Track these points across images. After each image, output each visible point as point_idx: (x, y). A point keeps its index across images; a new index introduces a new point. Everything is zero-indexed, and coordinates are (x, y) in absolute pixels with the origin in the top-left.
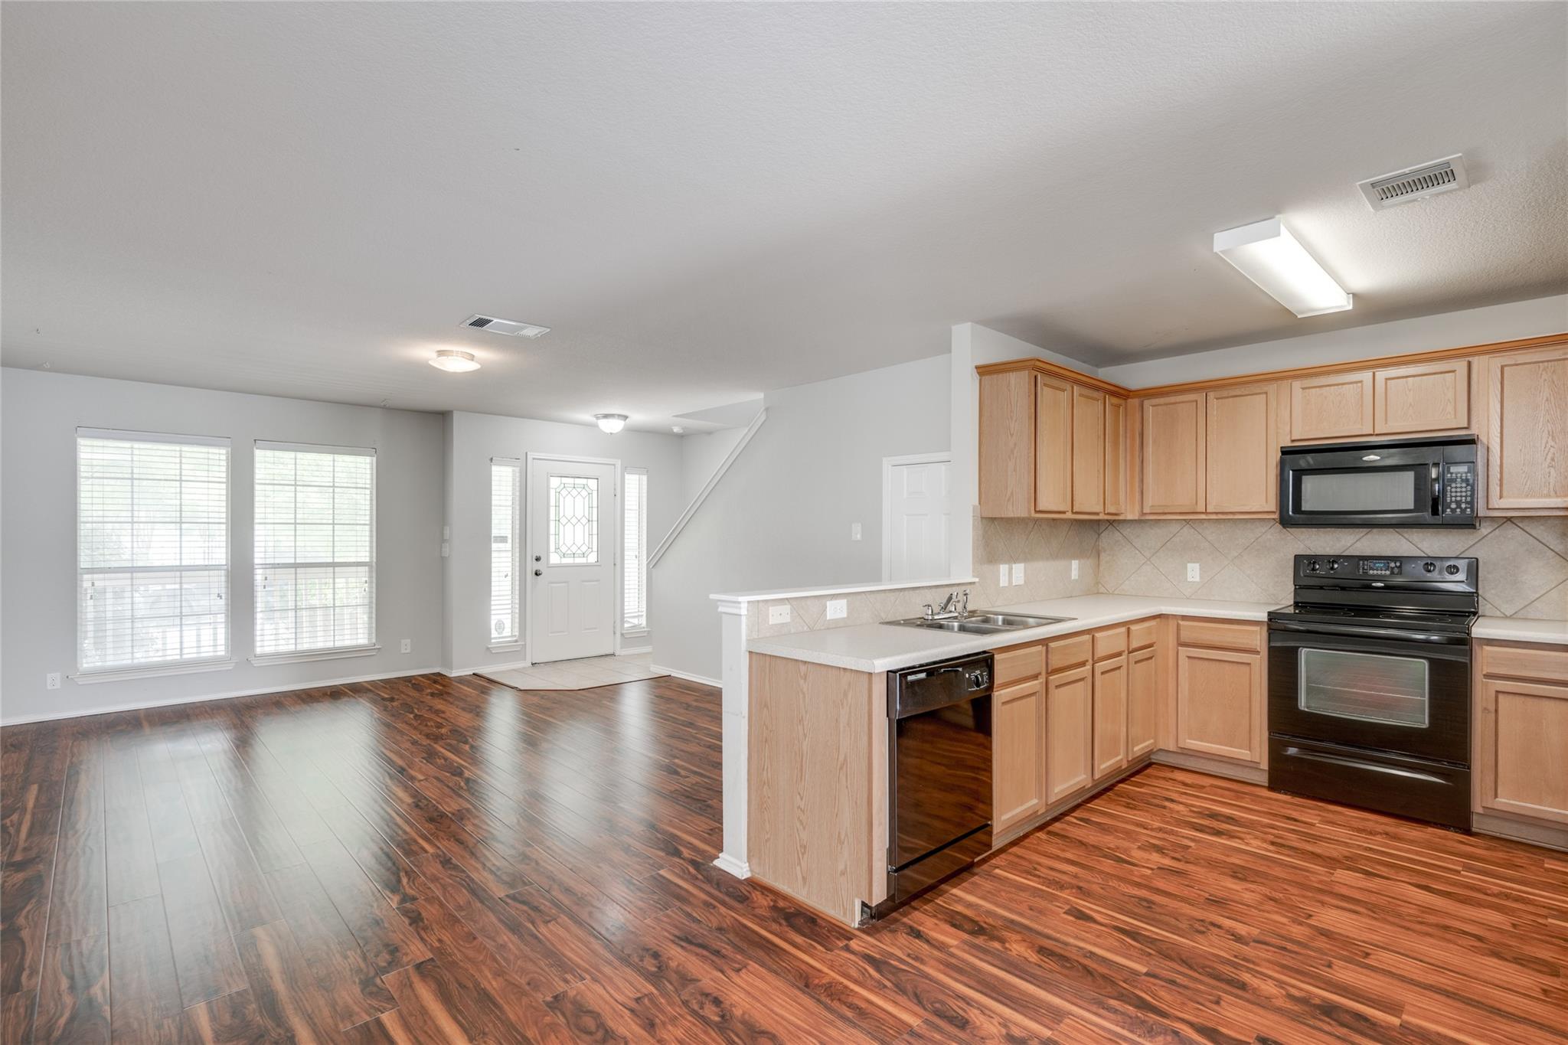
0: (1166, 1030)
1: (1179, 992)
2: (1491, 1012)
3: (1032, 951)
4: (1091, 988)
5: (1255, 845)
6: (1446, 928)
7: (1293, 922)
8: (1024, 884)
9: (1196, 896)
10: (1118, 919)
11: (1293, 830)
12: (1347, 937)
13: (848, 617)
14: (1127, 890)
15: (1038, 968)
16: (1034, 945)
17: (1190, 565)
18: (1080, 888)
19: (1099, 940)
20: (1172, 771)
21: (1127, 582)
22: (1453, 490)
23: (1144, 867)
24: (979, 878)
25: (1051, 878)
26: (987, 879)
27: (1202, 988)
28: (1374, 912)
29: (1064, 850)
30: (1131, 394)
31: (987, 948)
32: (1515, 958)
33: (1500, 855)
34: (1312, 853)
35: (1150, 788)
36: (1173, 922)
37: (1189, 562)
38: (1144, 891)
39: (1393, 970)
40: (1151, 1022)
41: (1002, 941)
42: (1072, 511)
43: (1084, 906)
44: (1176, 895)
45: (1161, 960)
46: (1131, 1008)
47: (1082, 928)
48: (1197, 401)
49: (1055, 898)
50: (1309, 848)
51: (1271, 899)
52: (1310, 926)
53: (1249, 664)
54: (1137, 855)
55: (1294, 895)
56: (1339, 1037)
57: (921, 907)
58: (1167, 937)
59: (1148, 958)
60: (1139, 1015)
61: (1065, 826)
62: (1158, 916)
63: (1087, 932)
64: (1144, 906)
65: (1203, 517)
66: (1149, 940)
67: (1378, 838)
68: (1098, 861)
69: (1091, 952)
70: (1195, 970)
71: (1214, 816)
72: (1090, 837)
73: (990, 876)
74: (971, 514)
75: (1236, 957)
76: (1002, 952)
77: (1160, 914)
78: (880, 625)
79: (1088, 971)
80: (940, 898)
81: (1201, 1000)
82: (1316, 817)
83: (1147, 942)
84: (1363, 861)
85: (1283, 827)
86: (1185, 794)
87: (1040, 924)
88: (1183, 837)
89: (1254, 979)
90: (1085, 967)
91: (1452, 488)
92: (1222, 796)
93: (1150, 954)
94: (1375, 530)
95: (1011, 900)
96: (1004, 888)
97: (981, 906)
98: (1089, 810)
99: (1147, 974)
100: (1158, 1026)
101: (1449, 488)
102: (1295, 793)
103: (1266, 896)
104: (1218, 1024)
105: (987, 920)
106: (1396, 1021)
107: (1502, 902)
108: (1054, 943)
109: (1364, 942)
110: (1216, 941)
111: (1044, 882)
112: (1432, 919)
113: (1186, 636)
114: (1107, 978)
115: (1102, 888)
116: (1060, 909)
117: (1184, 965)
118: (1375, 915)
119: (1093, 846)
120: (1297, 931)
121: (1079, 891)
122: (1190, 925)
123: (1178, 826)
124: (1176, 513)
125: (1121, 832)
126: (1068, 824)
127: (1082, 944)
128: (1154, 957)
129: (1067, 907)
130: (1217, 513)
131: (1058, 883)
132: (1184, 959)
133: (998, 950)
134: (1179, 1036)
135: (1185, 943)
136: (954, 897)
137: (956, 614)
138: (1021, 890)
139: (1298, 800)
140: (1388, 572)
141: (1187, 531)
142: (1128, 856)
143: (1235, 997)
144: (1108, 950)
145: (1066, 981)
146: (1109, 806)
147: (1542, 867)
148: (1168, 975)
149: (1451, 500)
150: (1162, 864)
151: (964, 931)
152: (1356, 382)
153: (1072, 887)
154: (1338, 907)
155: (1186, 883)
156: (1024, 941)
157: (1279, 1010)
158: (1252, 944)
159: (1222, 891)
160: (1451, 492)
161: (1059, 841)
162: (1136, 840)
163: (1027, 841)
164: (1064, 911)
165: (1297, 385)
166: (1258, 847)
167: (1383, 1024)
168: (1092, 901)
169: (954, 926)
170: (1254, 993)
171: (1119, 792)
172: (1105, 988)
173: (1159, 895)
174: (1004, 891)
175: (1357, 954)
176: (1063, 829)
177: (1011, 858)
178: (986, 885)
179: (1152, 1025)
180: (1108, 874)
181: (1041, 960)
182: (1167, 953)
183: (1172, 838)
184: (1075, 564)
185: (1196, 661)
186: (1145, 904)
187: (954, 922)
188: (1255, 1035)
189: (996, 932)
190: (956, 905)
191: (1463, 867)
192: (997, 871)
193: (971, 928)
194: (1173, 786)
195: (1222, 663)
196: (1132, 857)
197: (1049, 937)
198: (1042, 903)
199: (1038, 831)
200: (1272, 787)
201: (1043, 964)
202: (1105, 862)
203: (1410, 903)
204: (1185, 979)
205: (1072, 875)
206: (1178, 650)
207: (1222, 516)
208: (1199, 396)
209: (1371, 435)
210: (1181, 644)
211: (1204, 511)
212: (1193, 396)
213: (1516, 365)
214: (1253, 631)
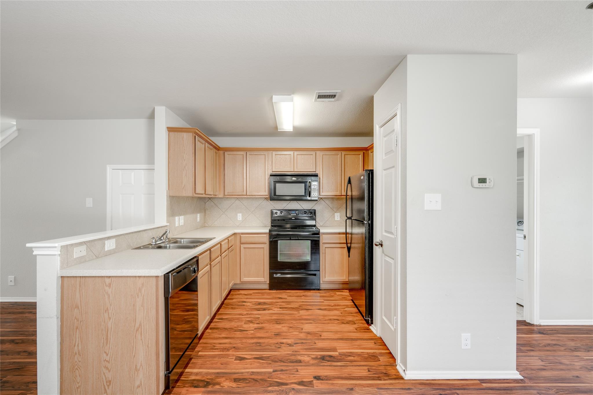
0: (290, 390)
1: (286, 373)
2: (351, 340)
3: (232, 382)
4: (260, 387)
5: (276, 310)
6: (330, 320)
7: (300, 333)
8: (213, 354)
9: (271, 335)
10: (253, 354)
11: (283, 302)
12: (314, 332)
13: (116, 249)
14: (250, 342)
15: (238, 389)
16: (231, 379)
17: (238, 214)
18: (234, 347)
19: (252, 366)
20: (239, 291)
21: (216, 222)
23: (250, 330)
24: (194, 360)
25: (222, 348)
26: (197, 359)
27: (291, 368)
28: (315, 321)
29: (220, 334)
30: (220, 149)
31: (215, 390)
32: (347, 322)
33: (328, 294)
34: (291, 308)
35: (236, 299)
36: (270, 347)
37: (238, 213)
38: (255, 340)
39: (329, 338)
40: (285, 389)
41: (219, 384)
42: (205, 194)
43: (240, 354)
44: (265, 337)
45: (274, 364)
46: (276, 387)
47: (244, 364)
48: (243, 155)
49: (228, 356)
50: (289, 306)
51: (291, 328)
52: (305, 332)
53: (263, 248)
54: (246, 326)
55: (294, 324)
56: (330, 366)
57: (176, 385)
58: (272, 354)
59: (270, 365)
60: (280, 388)
61: (215, 324)
62: (264, 347)
63: (246, 365)
64: (258, 346)
66: (267, 358)
67: (303, 297)
68: (235, 334)
69: (252, 372)
70: (286, 363)
71: (260, 304)
72: (227, 325)
73: (198, 357)
74: (166, 195)
75: (293, 352)
76: (221, 389)
77: (265, 346)
78: (132, 250)
79: (256, 380)
80: (182, 376)
81: (293, 373)
82: (286, 296)
83: (266, 359)
84: (304, 306)
85: (280, 302)
86: (247, 298)
87: (229, 369)
88: (255, 314)
89: (301, 357)
90: (253, 379)
92: (258, 296)
93: (270, 363)
94: (292, 201)
95: (212, 364)
96: (206, 360)
97: (202, 372)
98: (220, 314)
99: (274, 371)
100: (287, 389)
102: (277, 289)
103: (289, 327)
104: (302, 379)
105: (208, 378)
106: (337, 353)
107: (335, 307)
108: (238, 375)
109: (318, 332)
110: (286, 349)
111: (221, 351)
112: (327, 318)
113: (243, 240)
114: (263, 380)
115: (242, 344)
116: (232, 360)
117: (282, 362)
118: (315, 322)
119: (229, 328)
120: (302, 335)
121: (235, 349)
122: (275, 346)
123: (252, 311)
124: (236, 195)
125: (236, 319)
126: (216, 323)
127: (247, 370)
128: (272, 364)
129: (234, 357)
130: (250, 195)
131: (225, 349)
132: (280, 360)
133: (219, 389)
134: (295, 390)
135: (278, 354)
136: (188, 374)
137: (164, 241)
138: (214, 358)
139: (278, 291)
140: (296, 214)
141: (237, 202)
142: (243, 328)
143: (301, 366)
144: (257, 368)
145: (251, 388)
146: (226, 310)
147: (337, 295)
148: (279, 368)
150: (255, 327)
151: (201, 387)
152: (289, 155)
153: (231, 348)
154: (307, 323)
155: (265, 331)
156: (227, 379)
157: (313, 365)
158: (294, 345)
159: (276, 330)
161: (217, 331)
162: (242, 321)
163: (204, 335)
164: (234, 359)
165: (274, 153)
166: (278, 311)
167: (336, 356)
168: (241, 351)
169: (195, 387)
170: (304, 362)
171: (227, 304)
172: (264, 384)
173: (260, 339)
174: (207, 361)
175: (318, 336)
176: (215, 325)
177: (202, 345)
178: (199, 362)
179: (286, 390)
180: (241, 338)
181: (238, 384)
182: (275, 360)
183: (252, 316)
184: (198, 215)
185: (247, 249)
186: (258, 344)
187: (195, 385)
188: (312, 377)
189: (214, 381)
190: (191, 377)
191: (324, 300)
192: (200, 353)
193: (203, 384)
194: (243, 297)
195: (255, 249)
196: (244, 328)
197: (235, 373)
198: (224, 360)
199: (207, 329)
200: (270, 289)
201: (239, 386)
202: (237, 333)
203: (320, 315)
204: (285, 367)
205: (229, 343)
206: (240, 246)
207: (251, 197)
208: (244, 153)
209: (293, 172)
210: (241, 243)
211: (246, 194)
212: (242, 153)
213: (326, 155)
214: (264, 236)
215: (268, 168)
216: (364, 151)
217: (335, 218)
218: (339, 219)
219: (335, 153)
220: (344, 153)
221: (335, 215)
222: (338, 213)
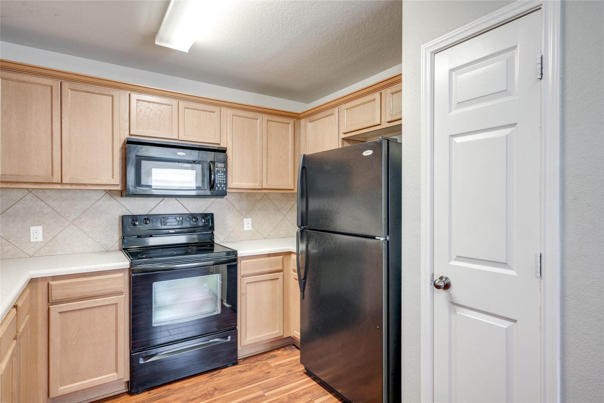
17: (32, 228)
22: (219, 177)
37: (31, 225)
48: (52, 87)
53: (115, 304)
65: (59, 187)
91: (218, 175)
101: (217, 175)
113: (56, 295)
130: (71, 184)
139: (154, 392)
141: (29, 198)
149: (218, 182)
152: (168, 105)
160: (218, 178)
165: (134, 96)
185: (68, 314)
200: (131, 394)
206: (49, 309)
207: (74, 187)
208: (56, 84)
209: (177, 140)
210: (50, 302)
211: (60, 182)
212: (48, 81)
213: (237, 116)
214: (119, 278)
215: (120, 127)
216: (295, 120)
217: (244, 227)
218: (250, 229)
219: (253, 116)
220: (266, 117)
221: (244, 220)
222: (248, 218)
